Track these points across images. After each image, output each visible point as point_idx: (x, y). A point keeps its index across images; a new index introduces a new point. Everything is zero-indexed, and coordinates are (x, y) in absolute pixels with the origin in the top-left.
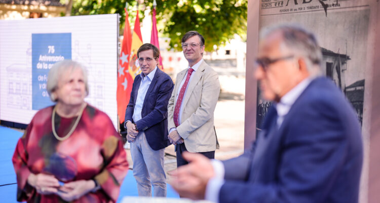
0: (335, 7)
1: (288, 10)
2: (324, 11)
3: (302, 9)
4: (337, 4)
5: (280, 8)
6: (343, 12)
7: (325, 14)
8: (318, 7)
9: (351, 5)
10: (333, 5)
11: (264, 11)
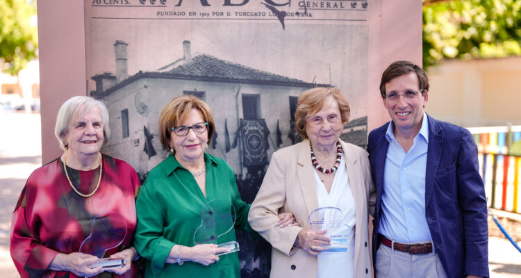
0: (300, 17)
1: (183, 14)
2: (279, 22)
3: (222, 14)
4: (306, 13)
5: (157, 9)
6: (319, 25)
7: (281, 26)
8: (264, 14)
9: (334, 18)
10: (297, 14)
11: (103, 11)
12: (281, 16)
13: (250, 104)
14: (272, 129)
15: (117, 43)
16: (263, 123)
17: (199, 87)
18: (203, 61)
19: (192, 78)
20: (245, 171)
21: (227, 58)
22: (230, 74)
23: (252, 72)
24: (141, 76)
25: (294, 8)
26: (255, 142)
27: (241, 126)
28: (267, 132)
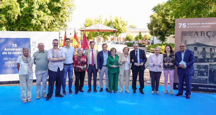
1: (195, 37)
3: (200, 37)
5: (191, 37)
6: (215, 38)
8: (207, 37)
11: (184, 37)
12: (209, 37)
13: (204, 49)
14: (207, 52)
15: (185, 41)
16: (206, 51)
17: (197, 46)
18: (197, 43)
19: (195, 45)
20: (203, 58)
21: (201, 43)
22: (201, 45)
23: (204, 44)
24: (188, 45)
25: (212, 36)
26: (204, 54)
27: (202, 51)
28: (206, 53)
